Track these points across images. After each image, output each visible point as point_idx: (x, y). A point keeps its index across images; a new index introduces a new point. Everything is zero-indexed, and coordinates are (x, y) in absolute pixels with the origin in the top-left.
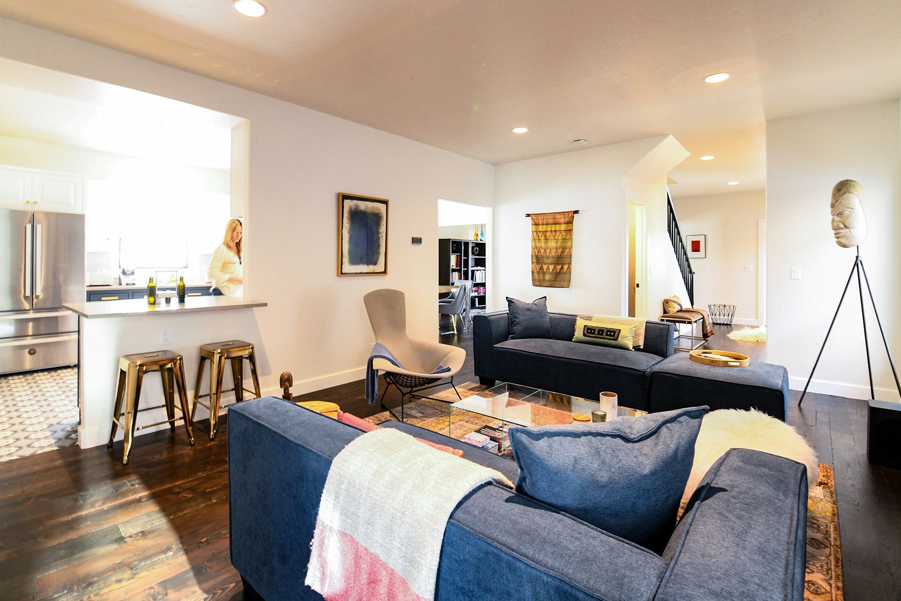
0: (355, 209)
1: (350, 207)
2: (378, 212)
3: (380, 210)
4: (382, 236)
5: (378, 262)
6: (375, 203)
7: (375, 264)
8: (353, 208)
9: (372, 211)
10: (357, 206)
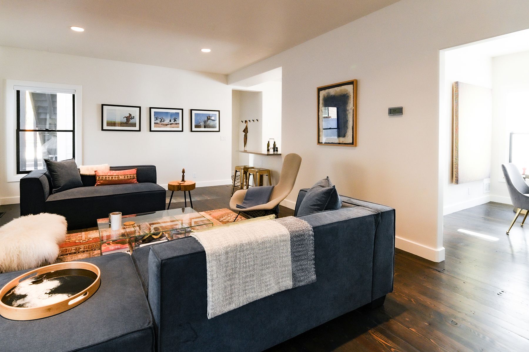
0: (327, 96)
1: (324, 95)
2: (346, 93)
3: (347, 90)
4: (350, 113)
5: (346, 135)
6: (343, 86)
7: (344, 136)
8: (326, 95)
9: (340, 94)
10: (329, 93)
